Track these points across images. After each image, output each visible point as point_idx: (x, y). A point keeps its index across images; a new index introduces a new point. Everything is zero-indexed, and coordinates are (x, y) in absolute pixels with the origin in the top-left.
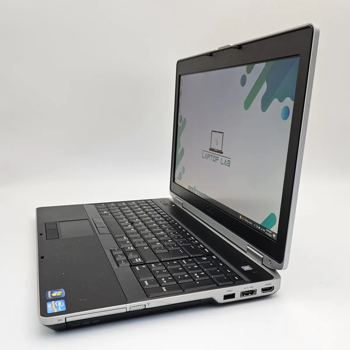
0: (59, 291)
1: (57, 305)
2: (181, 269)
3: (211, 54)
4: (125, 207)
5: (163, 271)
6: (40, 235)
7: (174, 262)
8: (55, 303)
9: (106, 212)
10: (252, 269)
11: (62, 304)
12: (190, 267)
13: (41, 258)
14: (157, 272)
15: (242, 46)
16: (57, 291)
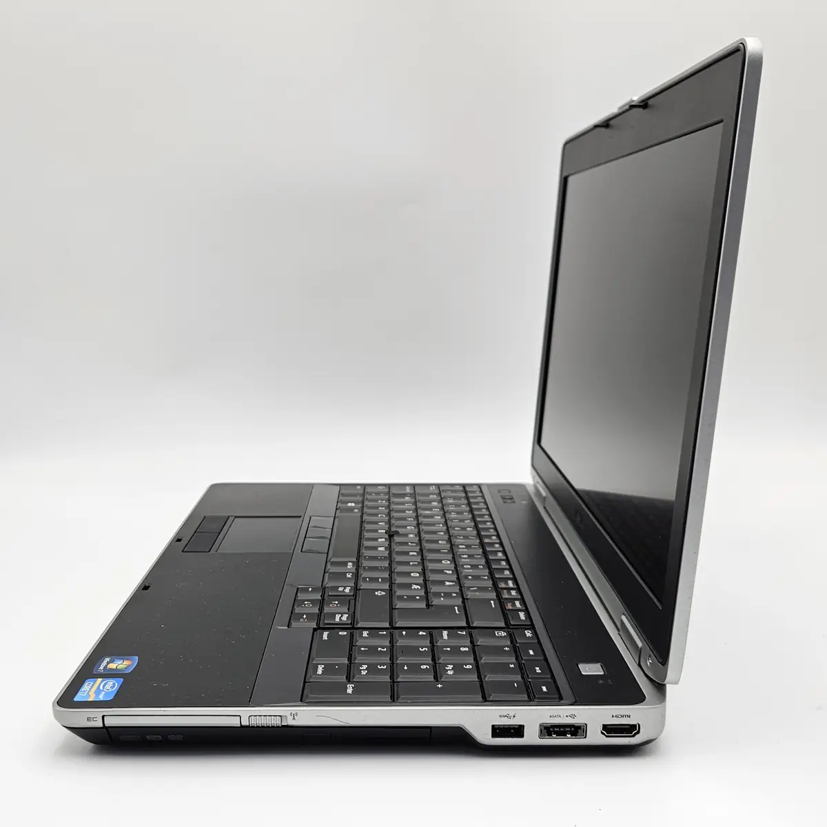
0: (127, 659)
1: (101, 688)
2: (424, 649)
3: (606, 124)
4: (404, 497)
5: (379, 649)
6: (178, 539)
7: (421, 633)
8: (102, 682)
9: (353, 504)
10: (602, 673)
11: (112, 687)
12: (449, 649)
13: (144, 587)
14: (363, 649)
15: (650, 102)
16: (123, 660)
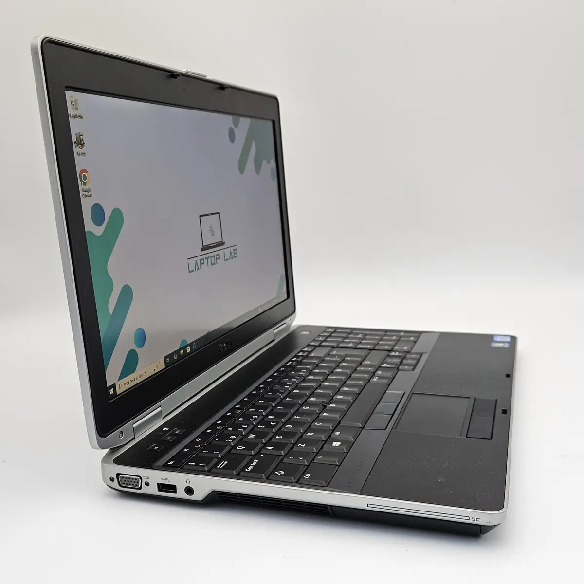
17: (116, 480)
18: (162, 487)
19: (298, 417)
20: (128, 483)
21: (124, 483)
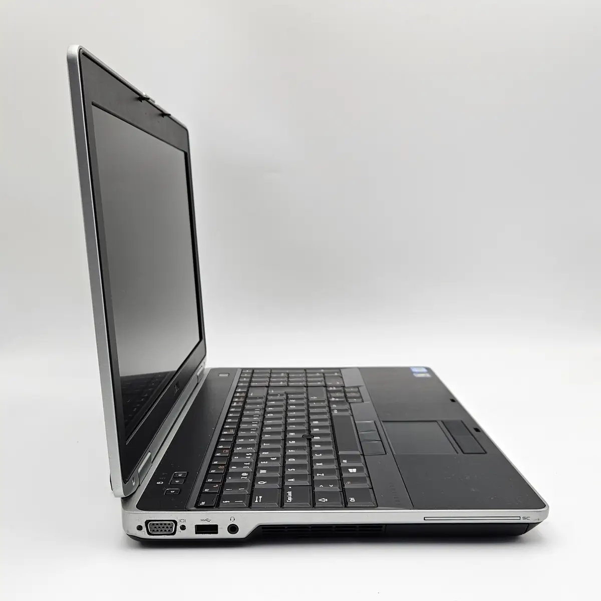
17: (144, 529)
18: (200, 529)
19: (292, 451)
20: (159, 529)
21: (154, 531)
